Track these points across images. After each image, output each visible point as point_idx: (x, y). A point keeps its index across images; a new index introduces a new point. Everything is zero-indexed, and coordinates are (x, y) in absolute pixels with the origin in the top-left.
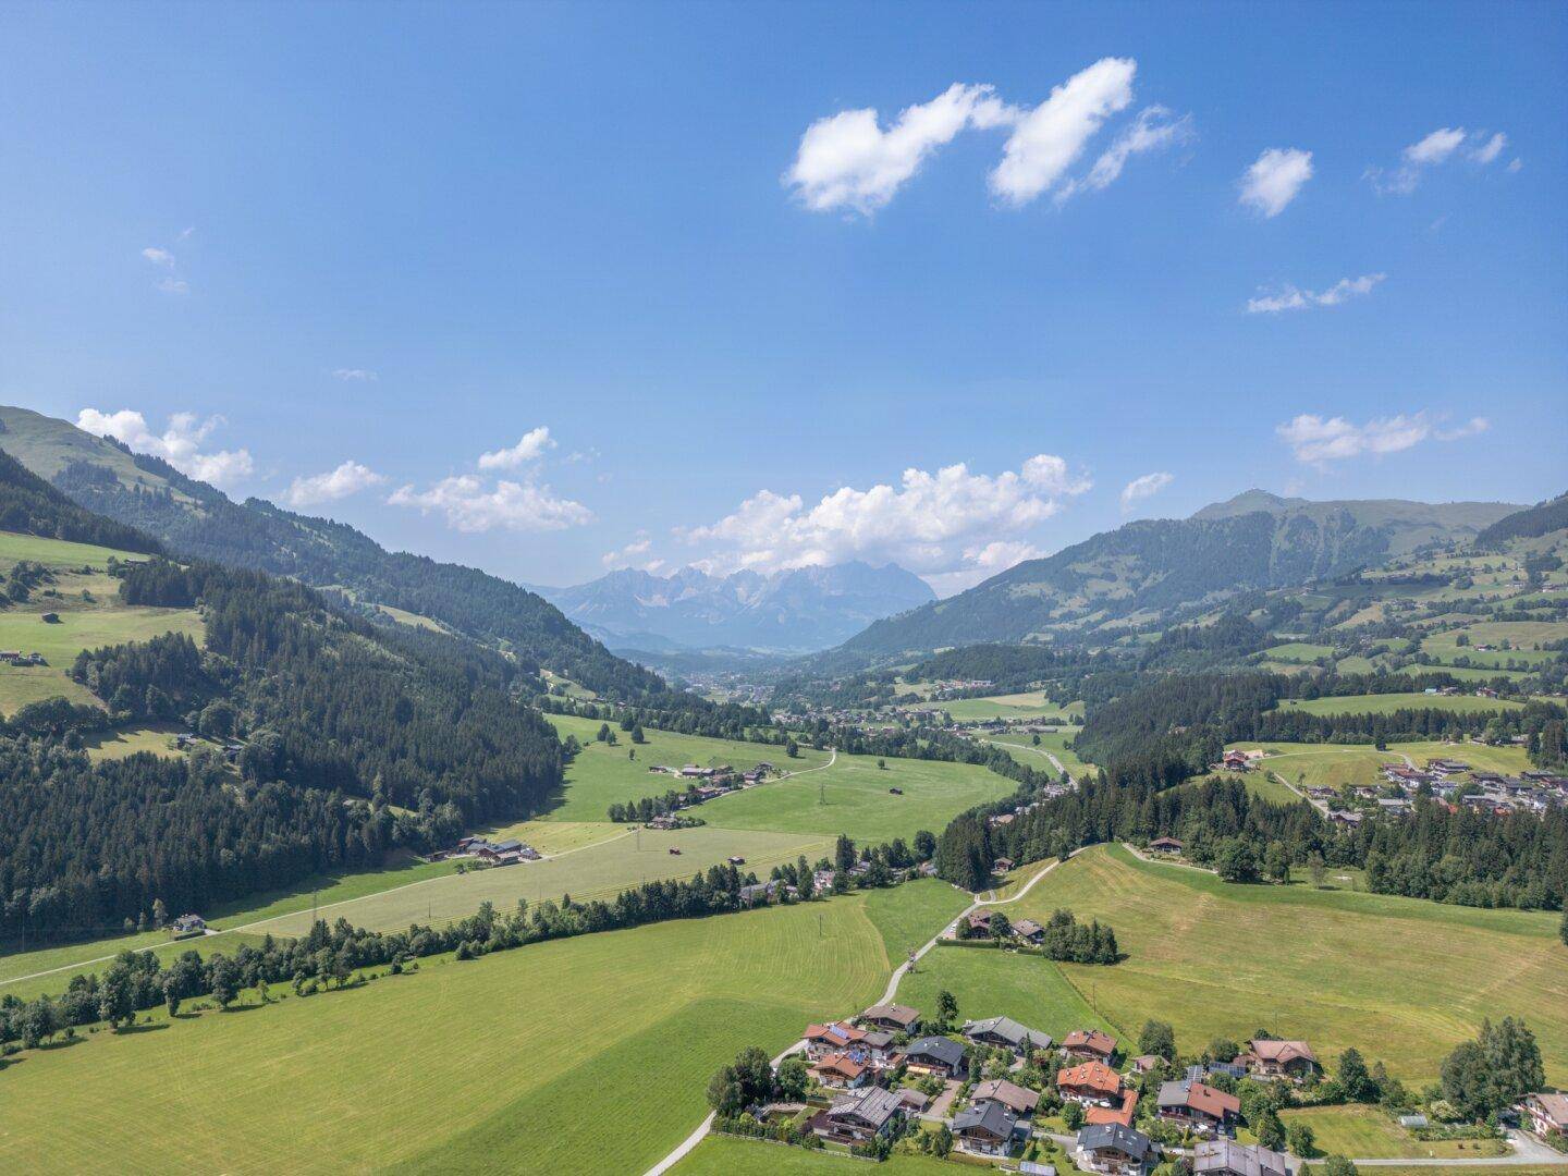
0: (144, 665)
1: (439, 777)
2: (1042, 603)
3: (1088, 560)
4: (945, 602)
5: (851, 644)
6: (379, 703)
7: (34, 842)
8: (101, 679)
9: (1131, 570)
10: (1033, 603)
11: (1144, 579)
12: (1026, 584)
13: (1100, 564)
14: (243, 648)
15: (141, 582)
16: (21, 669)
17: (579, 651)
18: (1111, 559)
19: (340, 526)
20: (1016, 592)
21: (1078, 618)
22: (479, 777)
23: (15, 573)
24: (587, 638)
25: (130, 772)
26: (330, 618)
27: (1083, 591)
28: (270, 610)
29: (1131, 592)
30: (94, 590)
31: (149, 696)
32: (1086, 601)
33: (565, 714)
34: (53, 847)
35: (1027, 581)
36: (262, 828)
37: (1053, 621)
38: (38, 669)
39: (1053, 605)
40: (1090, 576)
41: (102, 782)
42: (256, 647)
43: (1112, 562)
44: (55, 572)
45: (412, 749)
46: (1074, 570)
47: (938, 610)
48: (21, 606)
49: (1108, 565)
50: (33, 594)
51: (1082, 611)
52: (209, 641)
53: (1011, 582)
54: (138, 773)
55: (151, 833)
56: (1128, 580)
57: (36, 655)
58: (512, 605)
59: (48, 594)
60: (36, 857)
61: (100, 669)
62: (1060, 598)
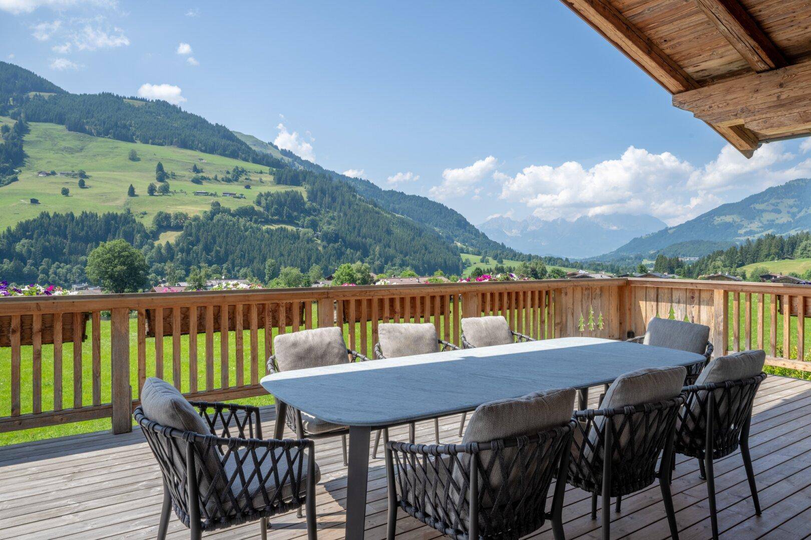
0: (283, 200)
1: (405, 257)
2: (733, 226)
3: (762, 203)
4: (674, 228)
5: (619, 250)
6: (379, 227)
7: (242, 251)
8: (267, 203)
9: (791, 207)
10: (728, 226)
11: (800, 212)
12: (724, 216)
13: (770, 204)
14: (322, 200)
15: (282, 175)
16: (237, 199)
17: (473, 237)
18: (778, 201)
19: (364, 181)
20: (717, 221)
21: (755, 233)
22: (423, 260)
23: (234, 170)
24: (477, 231)
25: (277, 233)
26: (358, 196)
27: (759, 219)
28: (332, 188)
29: (790, 219)
30: (264, 179)
31: (285, 212)
32: (760, 225)
33: (465, 253)
34: (249, 254)
35: (725, 215)
36: (329, 260)
37: (741, 235)
38: (242, 200)
39: (740, 227)
40: (763, 211)
41: (267, 235)
42: (327, 199)
43: (779, 203)
44: (249, 172)
45: (392, 244)
46: (754, 208)
47: (670, 232)
48: (236, 183)
49: (776, 205)
50: (240, 179)
51: (758, 230)
52: (309, 198)
53: (715, 216)
54: (281, 234)
55: (285, 253)
56: (788, 212)
57: (242, 195)
58: (441, 213)
59: (246, 179)
60: (243, 256)
61: (266, 200)
62: (745, 223)
